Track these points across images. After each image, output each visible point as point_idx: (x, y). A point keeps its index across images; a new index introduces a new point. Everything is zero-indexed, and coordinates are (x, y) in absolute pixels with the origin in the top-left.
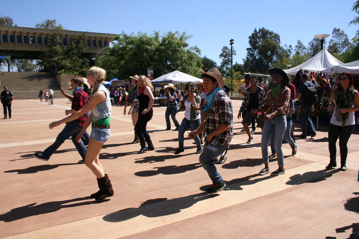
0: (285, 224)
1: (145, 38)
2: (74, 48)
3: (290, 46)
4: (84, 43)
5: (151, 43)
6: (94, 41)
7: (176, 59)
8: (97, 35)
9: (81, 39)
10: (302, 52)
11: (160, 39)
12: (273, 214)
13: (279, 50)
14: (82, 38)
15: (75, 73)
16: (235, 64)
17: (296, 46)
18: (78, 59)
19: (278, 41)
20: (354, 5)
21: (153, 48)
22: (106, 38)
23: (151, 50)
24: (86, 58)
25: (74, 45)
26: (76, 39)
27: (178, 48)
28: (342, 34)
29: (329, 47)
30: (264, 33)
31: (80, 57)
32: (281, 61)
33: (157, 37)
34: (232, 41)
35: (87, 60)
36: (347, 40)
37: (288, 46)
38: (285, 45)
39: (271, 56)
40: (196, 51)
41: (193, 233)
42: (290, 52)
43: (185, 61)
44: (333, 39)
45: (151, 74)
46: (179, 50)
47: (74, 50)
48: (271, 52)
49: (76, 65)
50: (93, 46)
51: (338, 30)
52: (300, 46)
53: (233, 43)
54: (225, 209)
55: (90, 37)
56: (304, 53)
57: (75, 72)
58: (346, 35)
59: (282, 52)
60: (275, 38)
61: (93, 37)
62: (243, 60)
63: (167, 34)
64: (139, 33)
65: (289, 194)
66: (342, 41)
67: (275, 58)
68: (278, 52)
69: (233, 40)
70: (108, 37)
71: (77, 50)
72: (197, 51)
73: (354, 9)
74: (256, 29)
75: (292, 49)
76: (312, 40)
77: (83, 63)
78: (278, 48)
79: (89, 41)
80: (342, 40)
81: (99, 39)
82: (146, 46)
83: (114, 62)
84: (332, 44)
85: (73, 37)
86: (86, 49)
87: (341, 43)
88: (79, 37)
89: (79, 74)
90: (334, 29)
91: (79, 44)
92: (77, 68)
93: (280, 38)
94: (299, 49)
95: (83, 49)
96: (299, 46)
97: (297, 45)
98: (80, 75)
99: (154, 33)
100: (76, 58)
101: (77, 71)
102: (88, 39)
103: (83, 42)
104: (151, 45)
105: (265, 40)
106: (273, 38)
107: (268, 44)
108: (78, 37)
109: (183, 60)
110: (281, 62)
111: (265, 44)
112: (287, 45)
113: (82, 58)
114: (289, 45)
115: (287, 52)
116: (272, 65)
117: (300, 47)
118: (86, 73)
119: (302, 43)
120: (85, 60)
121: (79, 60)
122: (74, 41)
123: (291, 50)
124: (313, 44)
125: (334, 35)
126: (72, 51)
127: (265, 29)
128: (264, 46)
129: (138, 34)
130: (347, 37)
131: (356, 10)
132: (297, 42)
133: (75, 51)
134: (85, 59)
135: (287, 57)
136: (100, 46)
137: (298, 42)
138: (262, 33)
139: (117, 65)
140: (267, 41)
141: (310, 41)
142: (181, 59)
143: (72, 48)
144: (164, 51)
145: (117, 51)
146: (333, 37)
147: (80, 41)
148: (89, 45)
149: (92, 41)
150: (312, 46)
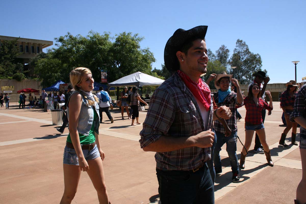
2: (7, 52)
4: (17, 48)
5: (105, 43)
6: (27, 47)
7: (131, 61)
8: (30, 42)
9: (14, 44)
14: (16, 43)
15: (9, 77)
16: (154, 69)
18: (11, 63)
21: (107, 48)
22: (39, 44)
23: (105, 50)
24: (20, 63)
25: (7, 50)
26: (8, 44)
27: (134, 49)
28: (244, 45)
29: (233, 55)
31: (13, 62)
35: (21, 65)
36: (247, 49)
44: (237, 48)
45: (105, 76)
46: (134, 51)
47: (6, 54)
49: (9, 70)
50: (26, 52)
51: (241, 41)
55: (22, 43)
57: (8, 77)
58: (247, 46)
61: (26, 43)
62: (162, 65)
64: (91, 32)
66: (243, 50)
70: (42, 43)
71: (10, 55)
77: (17, 68)
79: (22, 46)
80: (244, 49)
81: (32, 45)
82: (100, 46)
84: (236, 53)
85: (6, 42)
86: (19, 54)
87: (243, 51)
88: (12, 42)
89: (13, 78)
90: (238, 40)
91: (12, 49)
92: (10, 73)
95: (16, 54)
98: (15, 80)
99: (104, 34)
100: (9, 63)
101: (11, 76)
102: (20, 44)
103: (16, 47)
104: (104, 45)
108: (10, 42)
113: (16, 63)
118: (20, 78)
119: (211, 51)
120: (19, 65)
121: (12, 65)
122: (6, 46)
124: (219, 52)
125: (238, 45)
126: (5, 56)
130: (248, 47)
133: (8, 56)
134: (18, 63)
136: (33, 52)
141: (217, 50)
143: (5, 53)
144: (119, 52)
146: (236, 46)
147: (13, 46)
148: (22, 50)
149: (25, 46)
150: (219, 54)
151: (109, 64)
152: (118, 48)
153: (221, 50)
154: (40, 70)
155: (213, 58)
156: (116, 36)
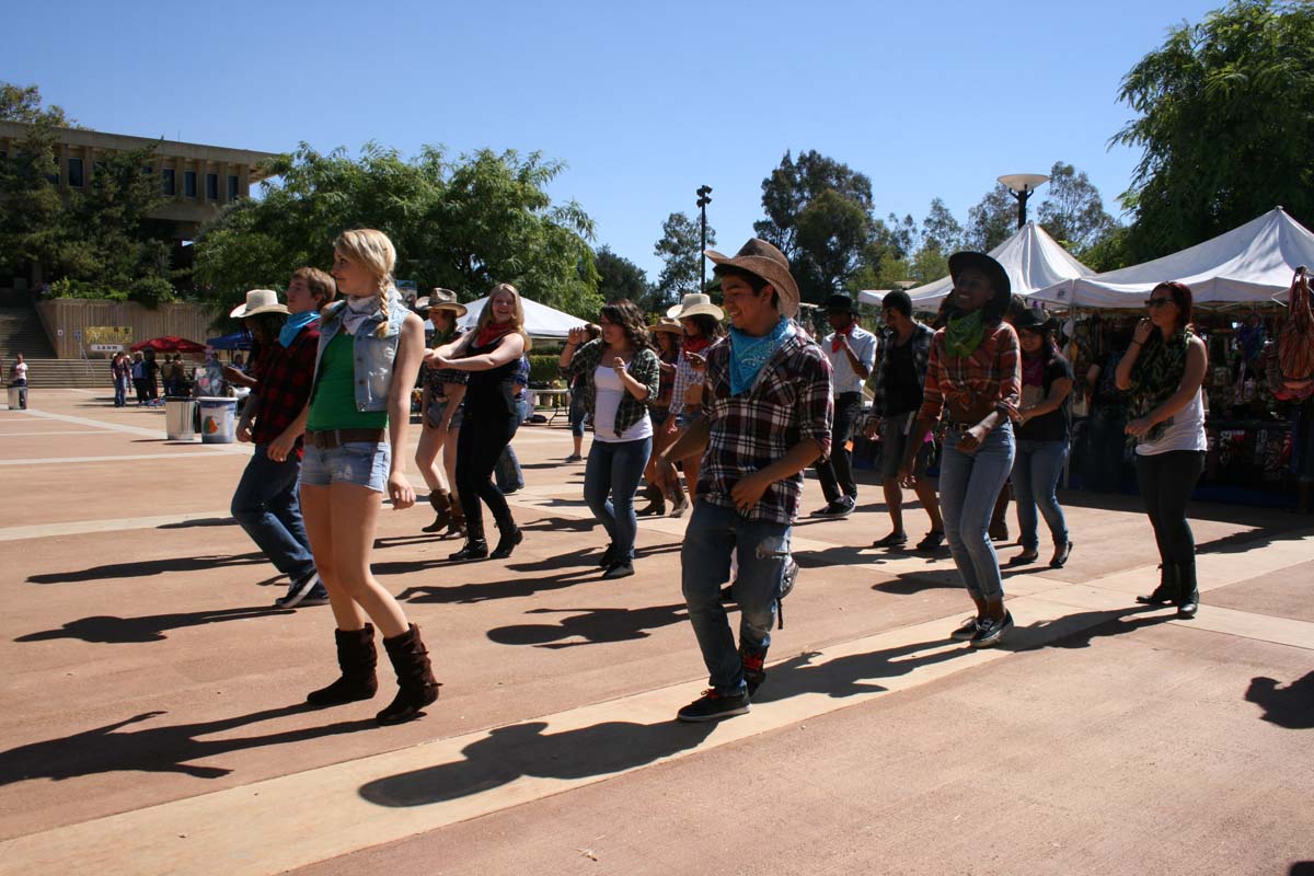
0: (943, 787)
1: (390, 166)
2: (111, 198)
3: (909, 220)
4: (150, 180)
5: (413, 188)
6: (192, 177)
7: (505, 250)
8: (201, 156)
9: (139, 165)
10: (948, 241)
11: (447, 176)
12: (898, 759)
13: (868, 233)
14: (146, 162)
15: (115, 294)
17: (928, 221)
18: (125, 240)
19: (864, 199)
20: (1125, 82)
21: (419, 205)
22: (238, 167)
23: (414, 214)
24: (156, 240)
25: (112, 188)
26: (119, 166)
27: (515, 211)
28: (1082, 185)
30: (817, 170)
31: (133, 235)
32: (877, 269)
33: (432, 171)
34: (706, 194)
35: (163, 246)
36: (1096, 207)
37: (901, 217)
38: (892, 215)
39: (838, 253)
40: (576, 222)
41: (623, 827)
42: (908, 242)
43: (536, 261)
44: (1053, 200)
46: (516, 217)
47: (110, 205)
48: (841, 237)
49: (117, 264)
50: (188, 195)
51: (1069, 171)
52: (939, 222)
53: (709, 201)
54: (728, 748)
55: (174, 160)
56: (953, 244)
57: (112, 291)
58: (1093, 190)
59: (883, 240)
60: (856, 189)
61: (187, 160)
63: (472, 158)
64: (370, 148)
65: (945, 695)
66: (1080, 210)
67: (853, 260)
68: (865, 240)
69: (709, 190)
70: (247, 163)
71: (122, 208)
72: (581, 224)
73: (1124, 95)
74: (788, 154)
75: (914, 230)
76: (981, 201)
77: (147, 259)
78: (864, 224)
79: (171, 174)
80: (1080, 205)
81: (209, 170)
82: (396, 199)
83: (270, 256)
84: (1049, 216)
85: (109, 156)
86: (158, 206)
87: (1077, 214)
88: (131, 159)
89: (131, 297)
90: (1056, 167)
91: (133, 185)
92: (122, 276)
93: (873, 190)
94: (938, 231)
95: (145, 203)
96: (936, 219)
97: (931, 217)
98: (134, 303)
99: (425, 151)
100: (118, 239)
101: (120, 286)
102: (166, 166)
103: (147, 176)
104: (412, 195)
105: (821, 196)
106: (849, 189)
107: (831, 210)
108: (126, 157)
109: (531, 255)
110: (877, 275)
111: (822, 208)
112: (897, 217)
113: (144, 240)
114: (906, 216)
115: (895, 241)
116: (843, 284)
117: (941, 224)
118: (156, 297)
119: (946, 210)
120: (157, 247)
121: (130, 245)
122: (111, 173)
123: (911, 235)
124: (985, 213)
125: (1056, 186)
126: (104, 211)
127: (819, 157)
128: (815, 218)
129: (366, 153)
130: (1097, 196)
131: (1131, 98)
132: (930, 207)
133: (117, 212)
134: (152, 241)
135: (898, 258)
136: (215, 195)
137: (935, 207)
138: (809, 169)
139: (279, 269)
140: (827, 198)
141: (975, 205)
142: (522, 250)
143: (104, 199)
144: (462, 218)
145: (281, 216)
146: (1051, 193)
147: (136, 172)
148: (171, 189)
149: (181, 174)
150: (983, 220)
151: (427, 261)
152: (458, 205)
153: (993, 204)
154: (217, 272)
155: (952, 237)
156: (463, 158)
